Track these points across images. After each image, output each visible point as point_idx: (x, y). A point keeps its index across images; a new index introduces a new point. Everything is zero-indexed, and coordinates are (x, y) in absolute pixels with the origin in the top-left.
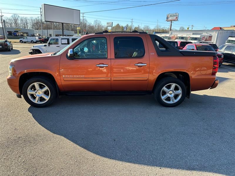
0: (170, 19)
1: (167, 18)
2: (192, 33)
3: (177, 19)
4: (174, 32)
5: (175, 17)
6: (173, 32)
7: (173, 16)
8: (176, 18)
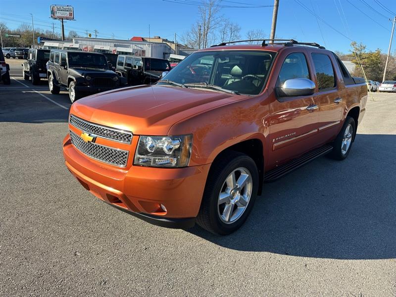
0: (58, 14)
1: (53, 12)
2: (112, 44)
3: (71, 18)
4: (82, 40)
5: (68, 12)
6: (80, 40)
7: (63, 11)
8: (71, 14)
